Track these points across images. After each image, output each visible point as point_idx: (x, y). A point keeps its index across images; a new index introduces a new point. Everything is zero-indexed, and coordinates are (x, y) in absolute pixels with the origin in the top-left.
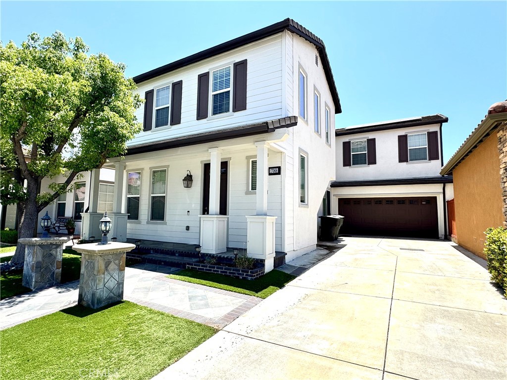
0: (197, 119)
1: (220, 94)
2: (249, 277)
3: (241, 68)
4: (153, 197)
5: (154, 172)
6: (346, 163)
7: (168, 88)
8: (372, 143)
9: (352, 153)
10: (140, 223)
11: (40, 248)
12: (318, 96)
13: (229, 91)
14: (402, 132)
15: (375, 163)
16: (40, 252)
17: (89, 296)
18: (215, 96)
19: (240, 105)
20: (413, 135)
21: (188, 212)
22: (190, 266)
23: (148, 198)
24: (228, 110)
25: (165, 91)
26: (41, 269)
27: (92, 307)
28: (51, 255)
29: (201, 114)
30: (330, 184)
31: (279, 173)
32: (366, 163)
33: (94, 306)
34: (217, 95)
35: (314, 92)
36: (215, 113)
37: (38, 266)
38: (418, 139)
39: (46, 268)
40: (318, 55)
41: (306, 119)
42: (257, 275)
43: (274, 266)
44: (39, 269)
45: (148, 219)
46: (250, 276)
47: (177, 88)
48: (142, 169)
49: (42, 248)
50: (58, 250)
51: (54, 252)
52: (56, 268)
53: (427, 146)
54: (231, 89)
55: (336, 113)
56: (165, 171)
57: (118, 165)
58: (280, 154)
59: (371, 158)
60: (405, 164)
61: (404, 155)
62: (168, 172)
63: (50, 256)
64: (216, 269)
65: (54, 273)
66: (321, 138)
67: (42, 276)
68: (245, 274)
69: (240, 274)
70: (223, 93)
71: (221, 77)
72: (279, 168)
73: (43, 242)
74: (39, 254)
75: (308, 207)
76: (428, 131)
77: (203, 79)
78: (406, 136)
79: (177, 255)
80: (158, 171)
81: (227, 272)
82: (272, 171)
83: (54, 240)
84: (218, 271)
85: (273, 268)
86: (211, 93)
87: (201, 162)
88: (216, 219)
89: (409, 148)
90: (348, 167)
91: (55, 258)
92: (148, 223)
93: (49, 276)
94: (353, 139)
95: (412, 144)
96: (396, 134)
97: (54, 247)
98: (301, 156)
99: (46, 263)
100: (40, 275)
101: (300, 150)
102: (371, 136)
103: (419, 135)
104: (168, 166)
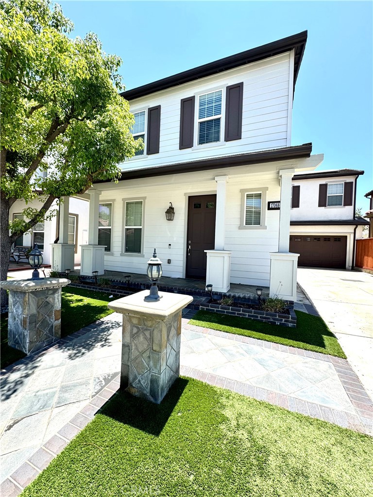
0: (180, 149)
1: (208, 121)
2: (290, 324)
3: (235, 92)
4: (127, 229)
5: (128, 204)
7: (143, 113)
8: (297, 190)
10: (112, 255)
11: (33, 296)
13: (219, 119)
14: (323, 181)
15: (298, 206)
16: (33, 302)
17: (145, 383)
18: (201, 124)
19: (234, 133)
20: (332, 185)
21: (170, 245)
22: (205, 308)
23: (121, 230)
24: (217, 139)
25: (140, 118)
26: (36, 324)
27: (152, 399)
28: (48, 303)
29: (185, 142)
33: (156, 399)
34: (204, 122)
36: (201, 142)
37: (32, 321)
38: (336, 188)
39: (42, 322)
44: (34, 324)
45: (122, 251)
47: (154, 114)
48: (114, 200)
49: (35, 296)
50: (56, 295)
51: (51, 299)
52: (54, 319)
53: (343, 194)
54: (222, 116)
56: (141, 203)
57: (94, 193)
58: (279, 189)
59: (295, 203)
60: (323, 208)
61: (323, 201)
62: (144, 205)
63: (46, 305)
64: (241, 312)
65: (52, 326)
67: (38, 333)
68: (284, 320)
69: (277, 320)
70: (211, 121)
71: (210, 102)
73: (37, 287)
74: (31, 303)
76: (346, 181)
77: (187, 105)
78: (326, 185)
80: (132, 203)
81: (257, 317)
82: (271, 206)
83: (51, 283)
84: (245, 315)
86: (197, 121)
87: (185, 194)
88: (227, 255)
89: (328, 195)
91: (52, 306)
92: (122, 255)
93: (46, 332)
95: (332, 192)
97: (51, 292)
99: (42, 315)
100: (35, 332)
102: (296, 183)
103: (337, 184)
104: (145, 198)
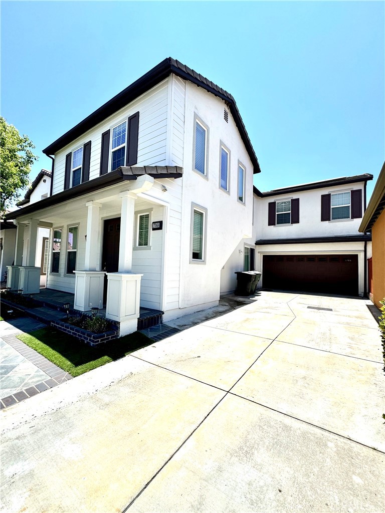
4: (69, 252)
5: (70, 229)
6: (271, 222)
7: (81, 149)
8: (295, 203)
9: (277, 213)
10: (60, 276)
12: (228, 153)
13: (124, 147)
14: (325, 191)
15: (298, 222)
18: (114, 153)
19: (133, 159)
20: (336, 195)
22: (53, 324)
23: (65, 253)
25: (79, 153)
29: (103, 172)
30: (255, 242)
31: (161, 228)
32: (289, 223)
34: (116, 151)
35: (220, 146)
38: (341, 198)
40: (228, 111)
41: (205, 174)
42: (112, 337)
43: (138, 328)
45: (65, 273)
46: (93, 341)
47: (88, 147)
48: (63, 227)
53: (350, 205)
54: (126, 144)
55: (254, 173)
56: (77, 228)
58: (161, 208)
59: (294, 218)
61: (327, 214)
62: (79, 230)
66: (230, 195)
70: (120, 149)
71: (119, 134)
72: (161, 223)
75: (205, 264)
76: (352, 190)
77: (105, 138)
78: (329, 195)
79: (59, 309)
80: (73, 228)
81: (76, 334)
82: (154, 226)
84: (70, 332)
85: (136, 330)
86: (111, 151)
89: (331, 207)
90: (273, 226)
92: (64, 276)
94: (278, 199)
95: (335, 204)
96: (318, 194)
98: (195, 212)
101: (193, 204)
102: (295, 196)
103: (342, 194)
104: (79, 224)
